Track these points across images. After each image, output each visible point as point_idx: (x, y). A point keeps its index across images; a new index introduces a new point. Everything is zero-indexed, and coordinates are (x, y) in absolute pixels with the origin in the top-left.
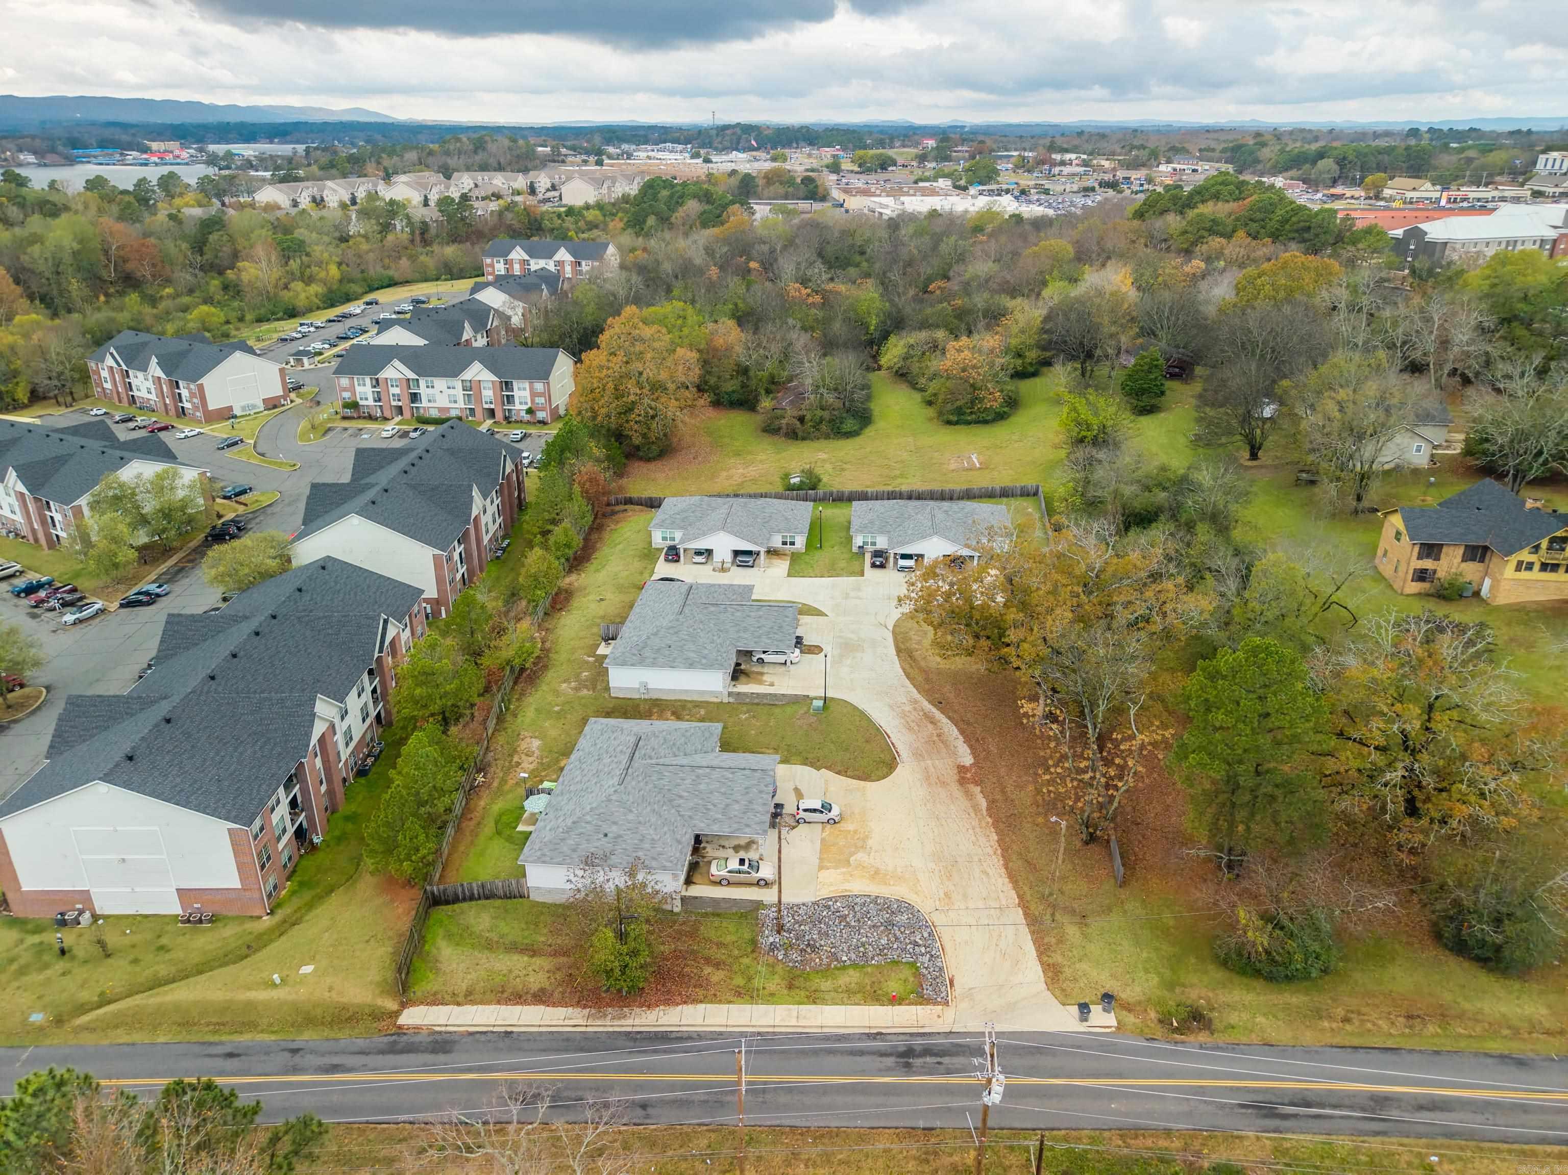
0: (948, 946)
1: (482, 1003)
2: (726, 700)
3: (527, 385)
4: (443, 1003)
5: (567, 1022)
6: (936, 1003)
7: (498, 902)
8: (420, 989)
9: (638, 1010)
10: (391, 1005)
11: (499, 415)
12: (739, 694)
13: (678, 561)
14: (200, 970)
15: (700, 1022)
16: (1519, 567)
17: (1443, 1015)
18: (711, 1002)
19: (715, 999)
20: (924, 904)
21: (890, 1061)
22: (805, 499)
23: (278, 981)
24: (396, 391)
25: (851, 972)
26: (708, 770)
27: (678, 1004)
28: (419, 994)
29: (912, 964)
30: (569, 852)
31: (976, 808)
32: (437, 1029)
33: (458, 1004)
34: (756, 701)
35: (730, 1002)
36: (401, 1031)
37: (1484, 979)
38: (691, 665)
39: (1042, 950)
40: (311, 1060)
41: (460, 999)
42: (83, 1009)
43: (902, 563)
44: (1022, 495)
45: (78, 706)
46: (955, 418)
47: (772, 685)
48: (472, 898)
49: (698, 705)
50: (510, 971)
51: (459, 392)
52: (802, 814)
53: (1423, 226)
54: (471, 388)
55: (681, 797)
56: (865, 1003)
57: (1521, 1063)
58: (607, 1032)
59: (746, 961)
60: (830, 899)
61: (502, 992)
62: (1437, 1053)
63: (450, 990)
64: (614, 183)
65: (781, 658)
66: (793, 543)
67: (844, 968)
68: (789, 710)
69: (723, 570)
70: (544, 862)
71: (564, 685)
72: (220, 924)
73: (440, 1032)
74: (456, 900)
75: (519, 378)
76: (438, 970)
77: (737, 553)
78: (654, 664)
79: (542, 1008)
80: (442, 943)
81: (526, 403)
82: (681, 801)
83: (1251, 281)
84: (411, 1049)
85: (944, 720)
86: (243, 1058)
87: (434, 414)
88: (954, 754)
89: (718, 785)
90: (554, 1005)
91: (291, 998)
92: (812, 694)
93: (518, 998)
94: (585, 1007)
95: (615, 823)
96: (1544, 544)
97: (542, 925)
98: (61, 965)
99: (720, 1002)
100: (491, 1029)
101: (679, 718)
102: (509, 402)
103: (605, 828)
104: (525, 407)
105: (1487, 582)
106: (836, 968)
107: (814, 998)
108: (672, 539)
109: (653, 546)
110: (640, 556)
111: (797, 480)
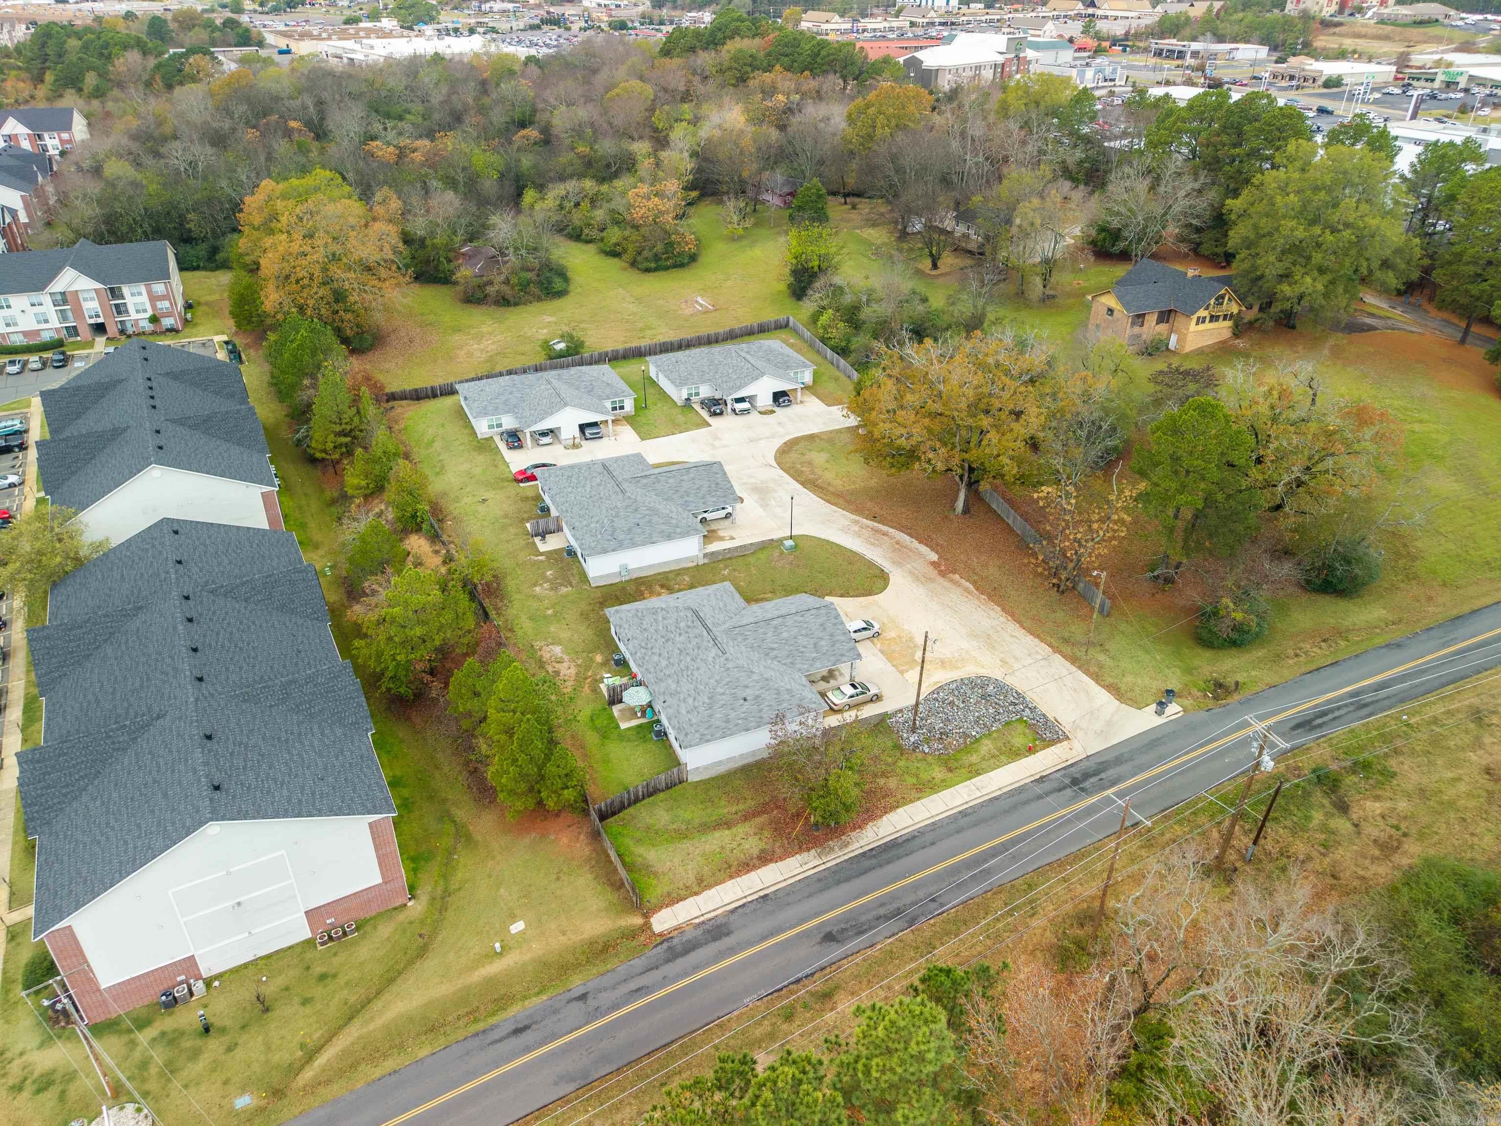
0: (1035, 697)
1: (717, 884)
2: (701, 562)
3: (142, 288)
4: (681, 899)
5: (805, 867)
6: (1060, 741)
7: (662, 795)
8: (653, 894)
9: (853, 834)
10: (638, 921)
11: (112, 330)
12: (713, 553)
13: (520, 447)
14: (391, 978)
15: (910, 822)
16: (1201, 321)
17: (1340, 633)
18: (905, 804)
19: (906, 801)
20: (997, 674)
21: (1068, 792)
22: (574, 364)
23: (499, 950)
25: (984, 742)
26: (780, 620)
27: (881, 817)
28: (654, 901)
29: (1020, 720)
30: (724, 725)
31: (966, 590)
32: (697, 921)
33: (696, 894)
34: (728, 556)
35: (919, 799)
36: (665, 938)
37: (1342, 604)
38: (669, 537)
39: (1097, 678)
40: (605, 998)
41: (696, 889)
42: (294, 1070)
43: (739, 406)
44: (776, 329)
46: (653, 265)
47: (732, 538)
48: (637, 800)
49: (679, 572)
50: (722, 848)
51: (49, 309)
52: (854, 636)
53: (919, 55)
54: (65, 302)
55: (773, 649)
56: (1014, 761)
57: (1398, 646)
58: (846, 861)
59: (901, 763)
60: (933, 692)
61: (730, 867)
62: (1357, 656)
63: (681, 885)
65: (722, 514)
66: (622, 408)
67: (977, 740)
68: (762, 556)
69: (575, 446)
70: (708, 741)
71: (538, 589)
72: (368, 928)
73: (703, 922)
74: (622, 807)
75: (130, 281)
76: (656, 875)
77: (582, 428)
78: (634, 545)
79: (772, 866)
80: (640, 850)
81: (145, 311)
82: (775, 652)
83: (862, 111)
84: (691, 947)
85: (891, 530)
86: (534, 1026)
87: (17, 340)
88: (920, 555)
89: (796, 630)
90: (781, 859)
91: (527, 957)
92: (776, 536)
93: (747, 866)
94: (808, 850)
95: (746, 687)
96: (1212, 301)
97: (716, 800)
99: (911, 801)
100: (744, 901)
101: (670, 590)
102: (119, 313)
103: (741, 693)
104: (147, 315)
105: (1174, 338)
106: (972, 743)
107: (975, 772)
108: (500, 425)
109: (479, 436)
110: (474, 450)
111: (562, 346)
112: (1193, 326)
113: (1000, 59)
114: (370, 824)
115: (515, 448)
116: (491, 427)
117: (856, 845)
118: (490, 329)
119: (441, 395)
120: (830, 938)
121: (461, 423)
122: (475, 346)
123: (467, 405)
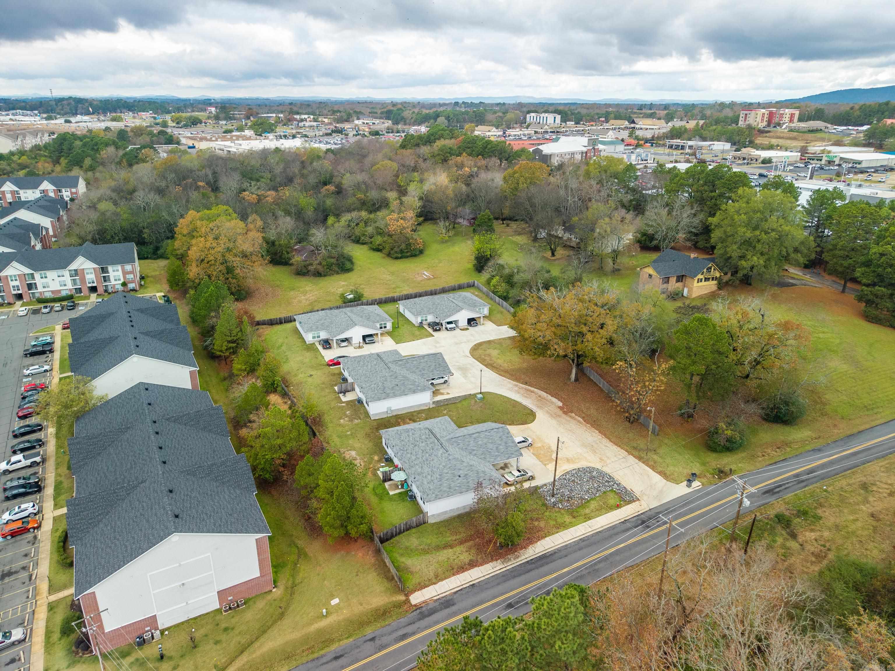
0: (620, 478)
1: (445, 578)
2: (431, 407)
3: (119, 267)
4: (426, 586)
5: (495, 569)
6: (634, 501)
7: (414, 530)
8: (410, 584)
9: (521, 551)
10: (402, 598)
11: (100, 290)
12: (438, 401)
13: (330, 348)
14: (264, 630)
15: (553, 545)
16: (699, 281)
17: (787, 444)
18: (549, 535)
19: (549, 534)
20: (598, 466)
21: (640, 528)
22: (358, 305)
23: (325, 614)
24: (17, 283)
25: (592, 502)
26: (477, 434)
27: (536, 542)
28: (411, 587)
29: (612, 490)
30: (448, 490)
31: (579, 421)
32: (435, 598)
33: (435, 584)
35: (557, 532)
36: (417, 607)
37: (787, 429)
38: (414, 392)
39: (653, 468)
40: (385, 640)
41: (434, 581)
43: (449, 326)
44: (468, 287)
45: (78, 505)
46: (400, 255)
47: (448, 394)
48: (400, 533)
49: (420, 412)
50: (448, 559)
51: (67, 279)
52: (518, 445)
53: (540, 147)
54: (76, 275)
55: (474, 450)
56: (609, 512)
57: (819, 450)
58: (518, 566)
59: (547, 514)
60: (563, 475)
61: (453, 569)
62: (796, 456)
63: (426, 579)
64: (24, 137)
65: (442, 381)
66: (385, 327)
67: (588, 501)
68: (465, 403)
69: (360, 347)
70: (439, 498)
71: (342, 421)
72: (251, 603)
73: (439, 599)
74: (392, 536)
75: (113, 263)
76: (412, 573)
77: (364, 337)
78: (395, 396)
79: (476, 568)
80: (403, 559)
81: (119, 280)
82: (475, 452)
83: (512, 176)
84: (432, 612)
85: (536, 390)
86: (346, 655)
87: (48, 295)
88: (552, 403)
89: (487, 440)
90: (481, 565)
91: (341, 618)
92: (473, 392)
93: (462, 569)
94: (497, 560)
95: (460, 469)
96: (705, 270)
97: (444, 533)
98: (168, 665)
99: (553, 534)
100: (462, 587)
101: (414, 421)
102: (105, 281)
103: (457, 473)
104: (121, 282)
105: (686, 291)
106: (585, 503)
107: (588, 518)
108: (319, 337)
109: (307, 343)
110: (305, 350)
111: (351, 296)
112: (695, 284)
113: (585, 149)
114: (256, 540)
115: (327, 348)
116: (314, 337)
117: (523, 557)
118: (311, 288)
119: (285, 322)
121: (297, 336)
122: (303, 297)
123: (301, 326)
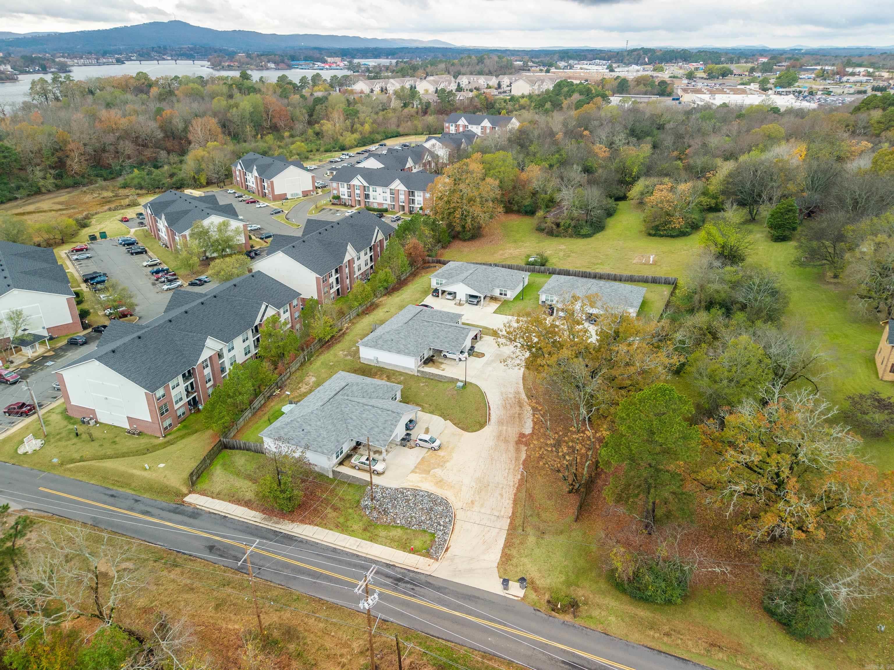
0: (456, 530)
1: (222, 500)
2: (416, 374)
3: (421, 193)
4: (206, 495)
5: (252, 519)
6: (432, 558)
7: (252, 453)
8: (199, 486)
9: (286, 521)
10: (185, 490)
11: (407, 209)
12: (423, 372)
14: (124, 455)
15: (311, 535)
17: (737, 651)
18: (322, 527)
19: (325, 526)
21: (388, 581)
23: (148, 468)
24: (358, 192)
25: (399, 530)
26: (370, 407)
27: (306, 524)
28: (199, 488)
29: (433, 535)
30: (283, 435)
31: (517, 459)
32: (198, 507)
33: (213, 498)
34: (432, 377)
35: (331, 529)
36: (183, 503)
38: (399, 352)
39: (508, 544)
40: (141, 507)
41: (214, 496)
42: (73, 461)
44: (665, 283)
47: (443, 370)
48: (240, 449)
49: (401, 374)
50: (241, 488)
51: (388, 195)
52: (418, 442)
54: (394, 194)
55: (351, 419)
56: (397, 548)
58: (267, 529)
59: (350, 511)
60: (406, 489)
61: (233, 497)
63: (212, 490)
66: (505, 295)
67: (396, 527)
68: (446, 385)
69: (460, 304)
70: (271, 437)
71: (341, 353)
72: (141, 437)
73: (198, 509)
74: (233, 448)
75: (419, 190)
76: (211, 479)
77: (469, 296)
78: (381, 348)
79: (246, 509)
80: (219, 467)
81: (421, 204)
82: (351, 421)
84: (182, 513)
85: (528, 406)
86: (116, 498)
87: (376, 206)
88: (522, 426)
89: (372, 416)
90: (252, 509)
91: (149, 476)
93: (238, 501)
94: (264, 514)
95: (310, 425)
98: (75, 440)
99: (326, 528)
100: (219, 513)
101: (391, 380)
102: (412, 203)
103: (305, 426)
104: (420, 206)
106: (393, 526)
107: (372, 539)
114: (145, 393)
120: (211, 548)
